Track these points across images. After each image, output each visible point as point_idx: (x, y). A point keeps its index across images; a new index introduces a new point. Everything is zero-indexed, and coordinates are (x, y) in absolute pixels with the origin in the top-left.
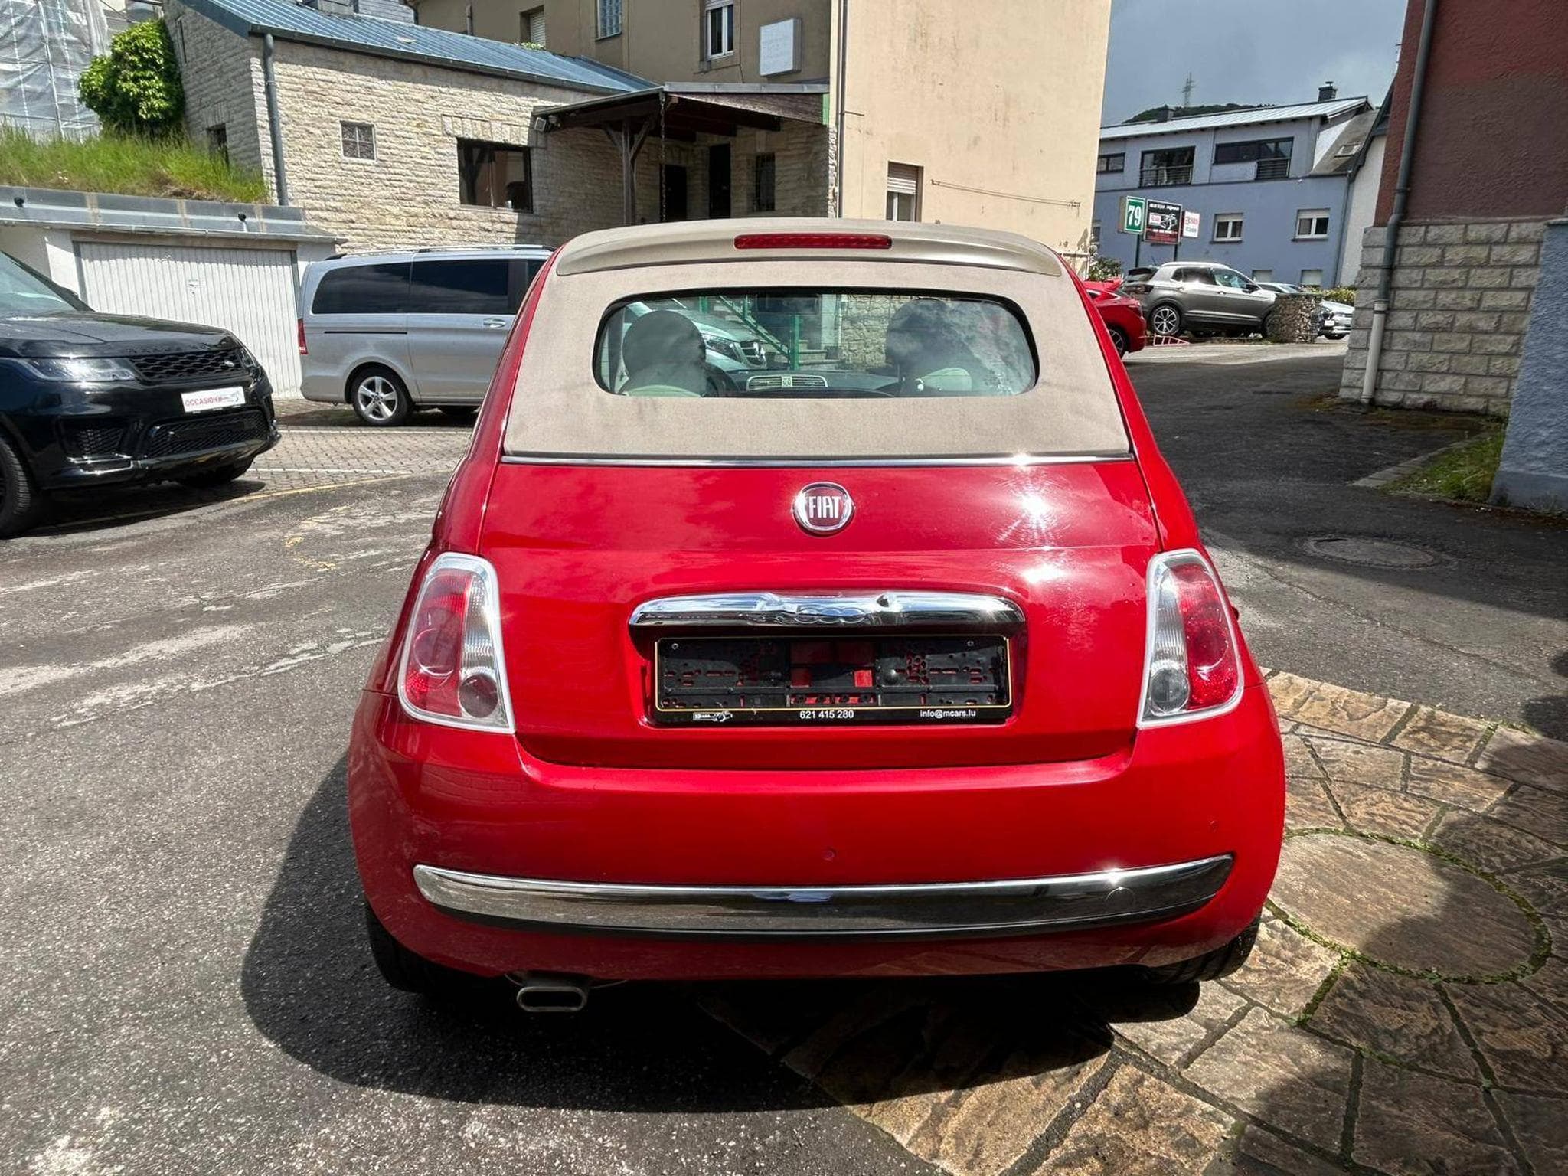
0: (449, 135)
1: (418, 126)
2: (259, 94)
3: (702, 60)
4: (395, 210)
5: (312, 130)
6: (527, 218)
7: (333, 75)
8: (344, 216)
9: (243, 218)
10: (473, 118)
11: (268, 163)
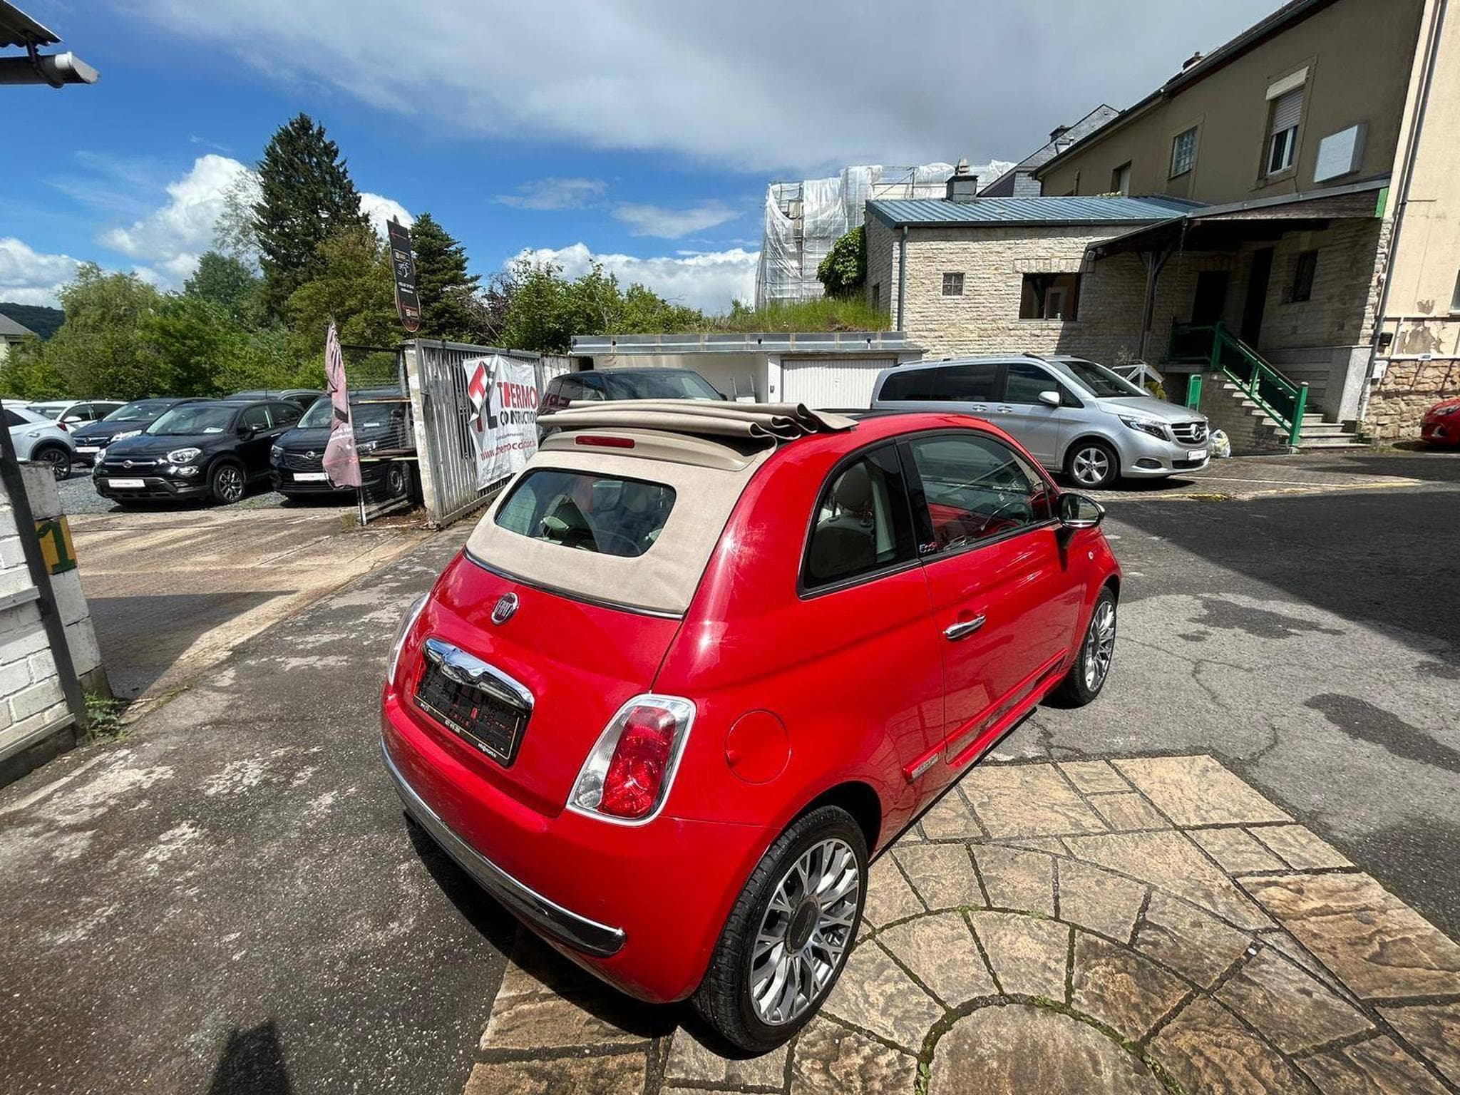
0: (1017, 272)
1: (996, 269)
2: (896, 264)
3: (1259, 179)
4: (971, 327)
5: (923, 281)
6: (1070, 325)
7: (942, 245)
8: (937, 334)
9: (869, 341)
10: (1038, 258)
11: (895, 305)
